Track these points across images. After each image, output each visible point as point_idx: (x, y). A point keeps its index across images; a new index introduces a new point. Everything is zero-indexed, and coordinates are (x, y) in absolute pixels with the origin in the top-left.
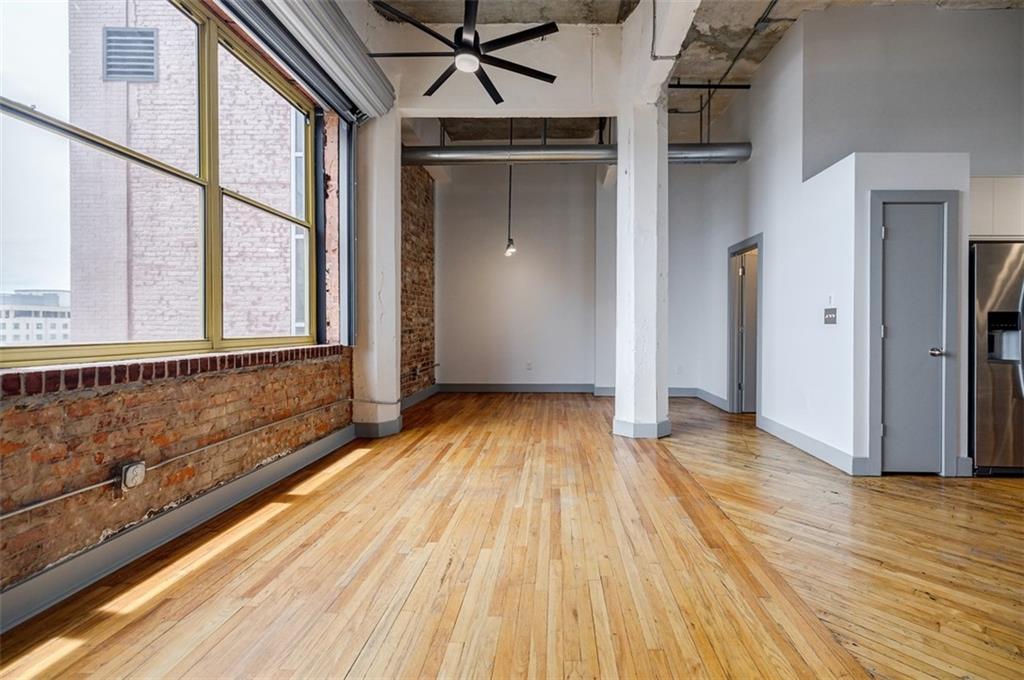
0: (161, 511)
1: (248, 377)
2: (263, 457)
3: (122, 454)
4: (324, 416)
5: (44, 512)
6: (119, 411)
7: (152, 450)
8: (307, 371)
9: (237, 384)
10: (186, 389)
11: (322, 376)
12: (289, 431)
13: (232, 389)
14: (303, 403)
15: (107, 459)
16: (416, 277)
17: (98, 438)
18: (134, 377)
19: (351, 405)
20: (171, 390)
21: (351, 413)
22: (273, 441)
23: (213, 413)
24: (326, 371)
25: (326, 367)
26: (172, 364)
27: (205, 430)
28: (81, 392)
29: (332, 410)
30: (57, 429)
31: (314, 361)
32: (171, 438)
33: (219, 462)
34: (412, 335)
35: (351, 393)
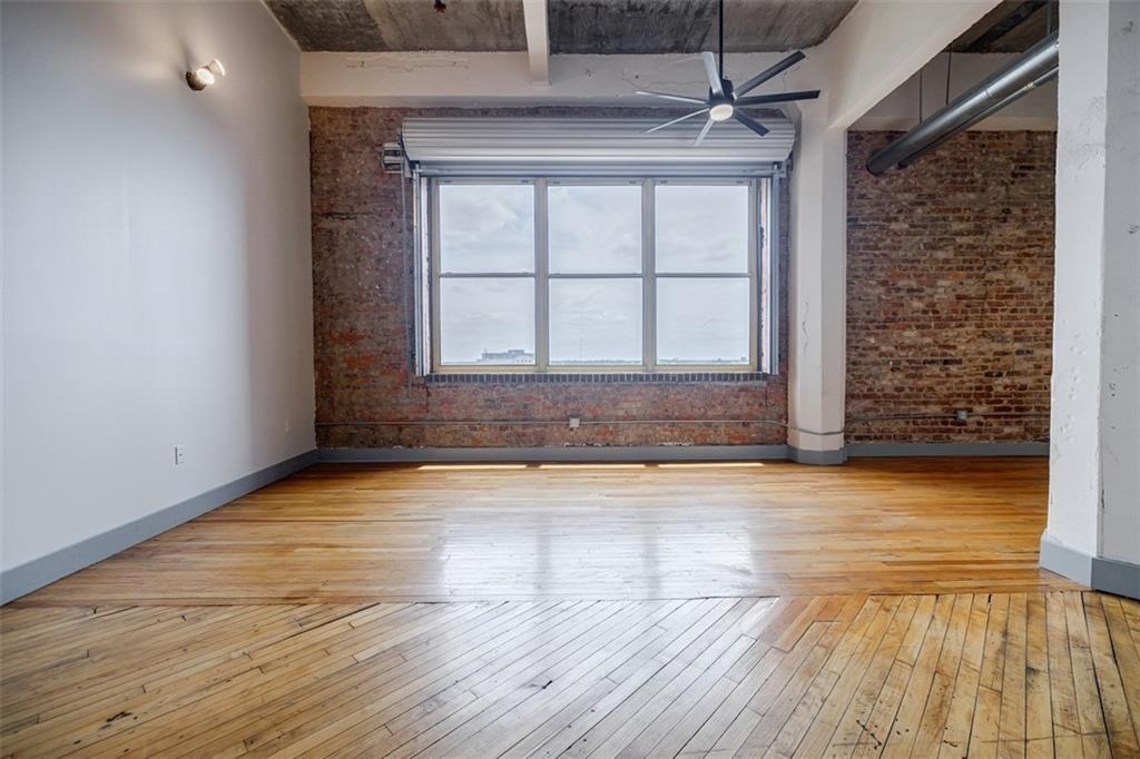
0: (592, 445)
1: (653, 388)
2: (665, 441)
3: (575, 413)
4: (741, 429)
5: (545, 426)
6: (573, 394)
7: (589, 415)
8: (716, 390)
9: (644, 391)
10: (608, 389)
11: (738, 397)
12: (693, 431)
13: (640, 394)
14: (710, 413)
15: (569, 413)
16: (972, 288)
17: (565, 404)
18: (577, 380)
19: (786, 429)
20: (598, 389)
21: (786, 435)
22: (676, 433)
23: (626, 405)
24: (743, 393)
25: (742, 389)
26: (596, 376)
27: (621, 413)
28: (555, 383)
29: (752, 426)
30: (550, 396)
31: (725, 384)
32: (600, 412)
33: (630, 433)
34: (953, 369)
35: (785, 416)
